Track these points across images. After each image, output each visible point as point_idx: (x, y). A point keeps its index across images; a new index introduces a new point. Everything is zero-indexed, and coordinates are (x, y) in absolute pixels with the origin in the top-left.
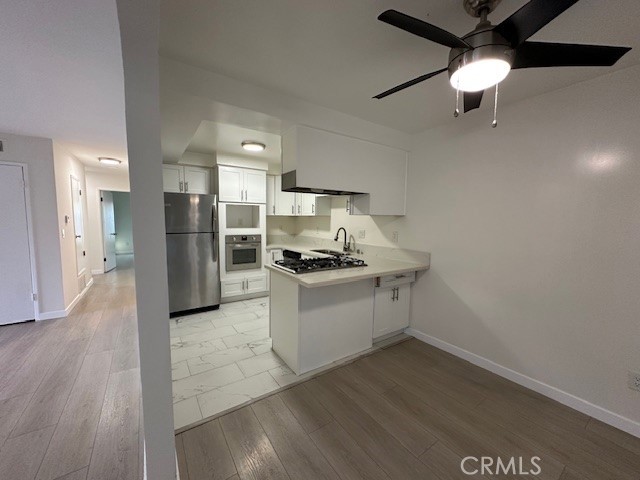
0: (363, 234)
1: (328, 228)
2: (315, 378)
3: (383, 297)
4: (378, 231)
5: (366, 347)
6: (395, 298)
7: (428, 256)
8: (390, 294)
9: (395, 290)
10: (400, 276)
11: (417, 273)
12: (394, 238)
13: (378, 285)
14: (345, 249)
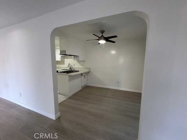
0: (74, 65)
1: (64, 64)
2: (73, 95)
3: (83, 77)
4: (79, 64)
5: (80, 88)
6: (85, 78)
7: (90, 69)
8: (84, 77)
9: (85, 76)
10: (85, 73)
11: (88, 72)
12: (83, 65)
13: (82, 75)
14: (70, 69)
